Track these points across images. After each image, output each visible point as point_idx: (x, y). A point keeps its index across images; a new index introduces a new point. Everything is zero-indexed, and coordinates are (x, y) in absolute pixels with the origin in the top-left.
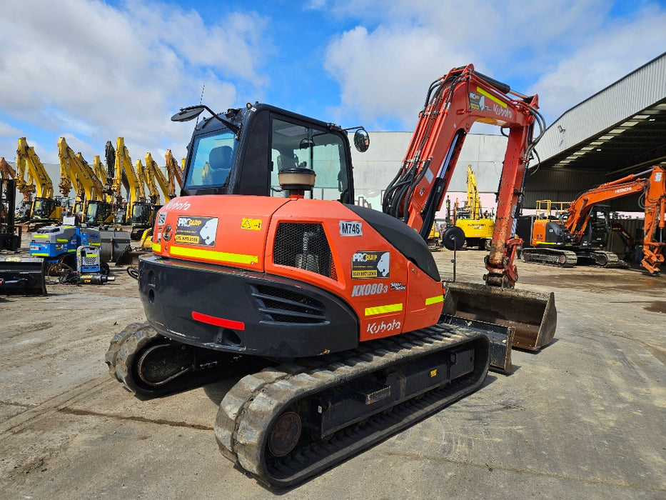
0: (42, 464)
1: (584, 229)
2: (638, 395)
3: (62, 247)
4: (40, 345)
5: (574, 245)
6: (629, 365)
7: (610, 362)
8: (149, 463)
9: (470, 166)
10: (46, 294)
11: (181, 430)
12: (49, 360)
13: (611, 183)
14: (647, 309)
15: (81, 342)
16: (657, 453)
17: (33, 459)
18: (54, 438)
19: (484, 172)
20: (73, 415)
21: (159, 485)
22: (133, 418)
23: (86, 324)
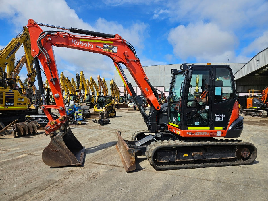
3: (70, 112)
5: (265, 108)
23: (86, 138)
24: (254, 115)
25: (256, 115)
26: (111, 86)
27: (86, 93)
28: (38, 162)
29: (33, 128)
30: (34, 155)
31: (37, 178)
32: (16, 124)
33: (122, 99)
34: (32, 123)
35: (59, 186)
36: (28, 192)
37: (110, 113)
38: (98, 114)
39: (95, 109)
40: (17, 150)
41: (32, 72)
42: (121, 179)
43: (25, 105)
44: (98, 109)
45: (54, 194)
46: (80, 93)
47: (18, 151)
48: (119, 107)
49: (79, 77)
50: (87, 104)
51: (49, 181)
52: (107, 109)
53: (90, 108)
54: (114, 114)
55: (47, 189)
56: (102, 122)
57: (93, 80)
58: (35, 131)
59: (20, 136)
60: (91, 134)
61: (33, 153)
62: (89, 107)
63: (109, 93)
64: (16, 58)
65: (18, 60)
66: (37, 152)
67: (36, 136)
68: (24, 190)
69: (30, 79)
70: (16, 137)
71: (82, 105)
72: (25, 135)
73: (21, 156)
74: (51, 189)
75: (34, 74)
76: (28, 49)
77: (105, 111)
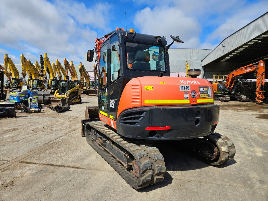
0: (12, 183)
1: (232, 86)
2: (250, 151)
3: (22, 98)
4: (13, 137)
5: (228, 92)
6: (247, 140)
7: (240, 139)
8: (55, 182)
9: (187, 62)
10: (16, 117)
11: (68, 169)
12: (16, 143)
13: (243, 67)
14: (257, 117)
15: (29, 135)
16: (255, 174)
17: (9, 181)
18: (18, 173)
19: (193, 64)
20: (25, 164)
21: (59, 190)
22: (49, 165)
33: (92, 84)
37: (74, 99)
38: (59, 100)
39: (56, 95)
48: (88, 92)
52: (70, 94)
77: (67, 97)
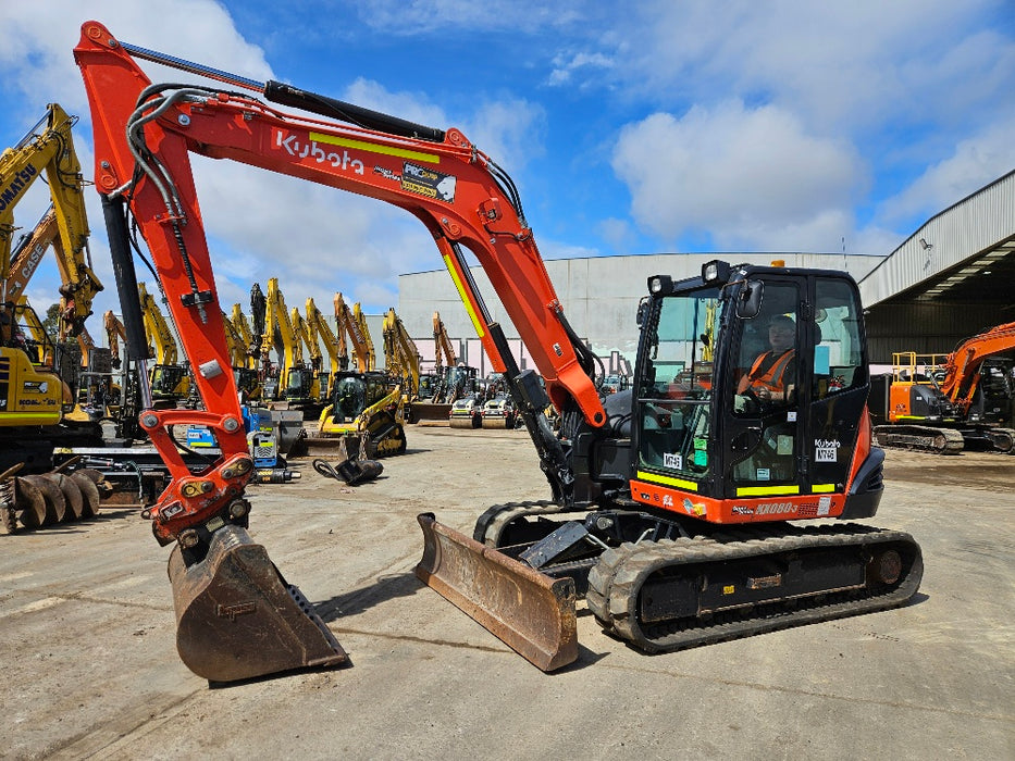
1: (971, 395)
5: (957, 419)
23: (293, 533)
24: (915, 447)
25: (922, 448)
26: (385, 337)
27: (289, 363)
28: (108, 624)
29: (85, 495)
30: (91, 600)
31: (105, 686)
32: (17, 481)
33: (429, 383)
34: (81, 476)
35: (192, 718)
36: (71, 740)
37: (382, 439)
38: (338, 443)
39: (326, 423)
40: (24, 580)
41: (81, 281)
42: (429, 689)
43: (51, 407)
44: (335, 422)
45: (173, 748)
46: (267, 363)
47: (26, 586)
48: (414, 414)
49: (263, 299)
50: (291, 404)
51: (151, 699)
52: (371, 422)
53: (306, 418)
54: (396, 443)
55: (146, 728)
56: (352, 473)
57: (316, 312)
58: (93, 507)
59: (31, 527)
60: (309, 518)
61: (86, 594)
62: (301, 414)
63: (380, 363)
64: (15, 225)
65: (26, 232)
66: (101, 590)
67: (95, 529)
68: (56, 733)
69: (71, 306)
70: (15, 532)
71: (273, 409)
72: (51, 523)
73: (38, 605)
74: (158, 728)
75: (88, 287)
76: (64, 189)
77: (363, 430)
